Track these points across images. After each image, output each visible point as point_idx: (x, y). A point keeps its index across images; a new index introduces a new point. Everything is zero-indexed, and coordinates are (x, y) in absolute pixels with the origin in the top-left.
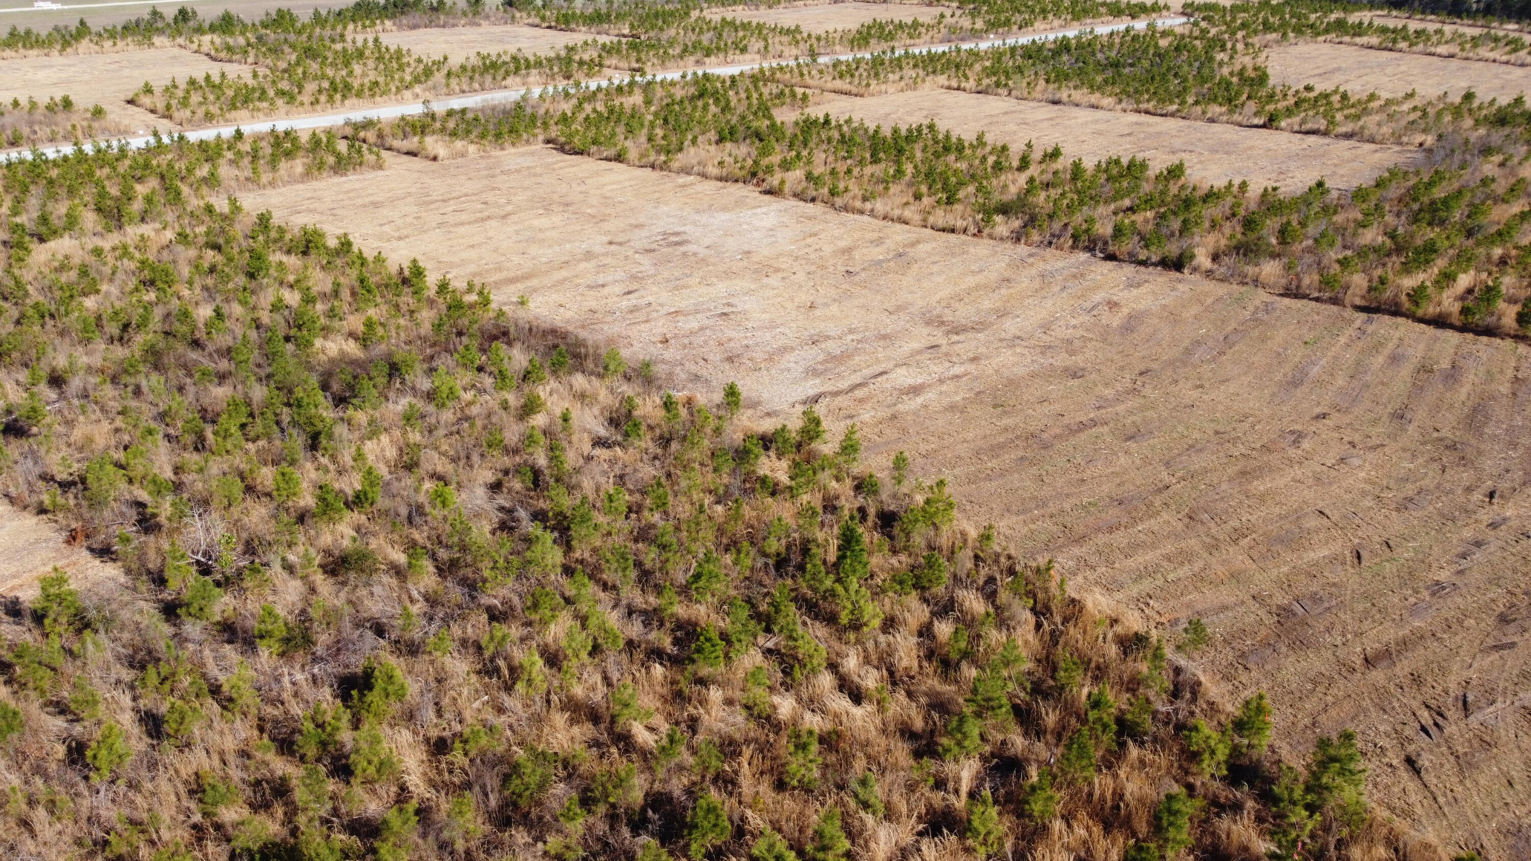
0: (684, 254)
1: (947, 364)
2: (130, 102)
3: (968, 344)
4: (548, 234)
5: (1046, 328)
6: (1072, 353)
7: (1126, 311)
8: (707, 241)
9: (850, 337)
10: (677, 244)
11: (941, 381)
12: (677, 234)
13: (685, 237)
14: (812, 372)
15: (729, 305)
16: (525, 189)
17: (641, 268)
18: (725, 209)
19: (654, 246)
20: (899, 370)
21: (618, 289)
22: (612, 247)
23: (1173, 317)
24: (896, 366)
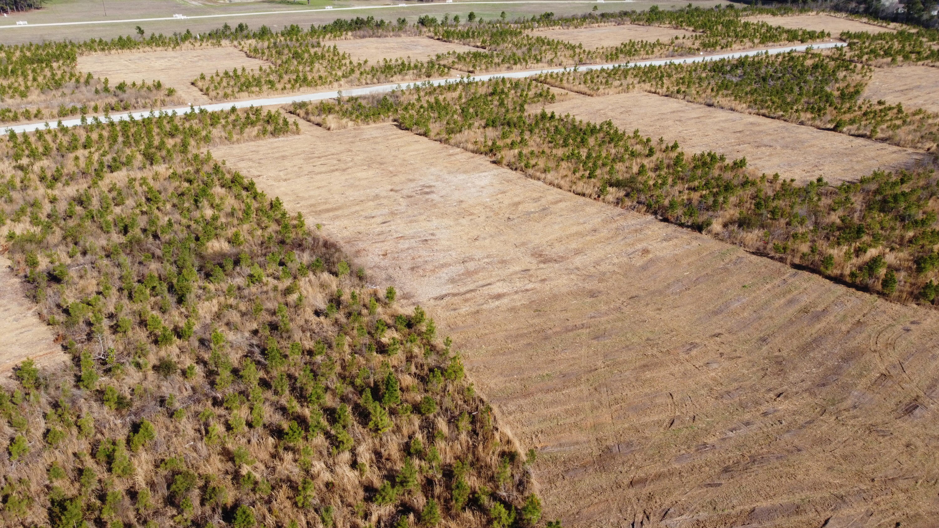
0: (427, 200)
1: (527, 282)
2: (193, 84)
3: (548, 270)
4: (362, 182)
5: (597, 263)
6: (600, 281)
7: (651, 256)
8: (443, 193)
9: (486, 260)
10: (427, 193)
11: (516, 292)
12: (430, 187)
13: (433, 189)
14: (452, 281)
15: (432, 234)
16: (365, 151)
17: (400, 208)
18: (465, 172)
19: (414, 194)
20: (498, 284)
21: (379, 220)
22: (391, 193)
23: (676, 261)
24: (498, 281)
